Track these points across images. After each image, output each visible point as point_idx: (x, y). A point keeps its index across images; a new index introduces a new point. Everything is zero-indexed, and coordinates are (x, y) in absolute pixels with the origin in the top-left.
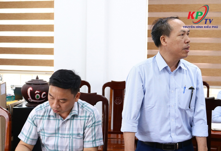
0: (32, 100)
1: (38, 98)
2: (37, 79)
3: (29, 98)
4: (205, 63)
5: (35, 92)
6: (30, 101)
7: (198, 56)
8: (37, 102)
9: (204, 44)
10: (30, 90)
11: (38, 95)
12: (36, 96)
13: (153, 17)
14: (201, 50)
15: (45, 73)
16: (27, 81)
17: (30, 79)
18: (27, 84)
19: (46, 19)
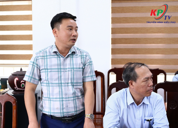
0: (18, 89)
1: (24, 86)
2: (22, 71)
3: (16, 87)
4: (159, 54)
5: (20, 82)
6: (16, 89)
7: (153, 49)
8: (22, 90)
9: (158, 39)
10: (17, 80)
11: (23, 84)
12: (21, 85)
13: (115, 17)
14: (156, 44)
15: (25, 65)
16: (13, 73)
17: (15, 71)
18: (13, 75)
19: (25, 20)
